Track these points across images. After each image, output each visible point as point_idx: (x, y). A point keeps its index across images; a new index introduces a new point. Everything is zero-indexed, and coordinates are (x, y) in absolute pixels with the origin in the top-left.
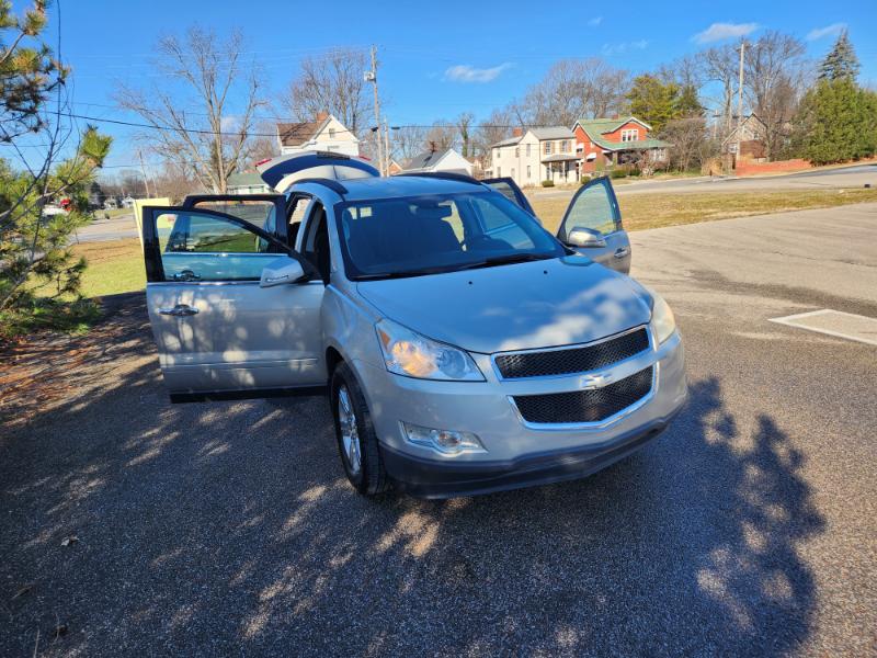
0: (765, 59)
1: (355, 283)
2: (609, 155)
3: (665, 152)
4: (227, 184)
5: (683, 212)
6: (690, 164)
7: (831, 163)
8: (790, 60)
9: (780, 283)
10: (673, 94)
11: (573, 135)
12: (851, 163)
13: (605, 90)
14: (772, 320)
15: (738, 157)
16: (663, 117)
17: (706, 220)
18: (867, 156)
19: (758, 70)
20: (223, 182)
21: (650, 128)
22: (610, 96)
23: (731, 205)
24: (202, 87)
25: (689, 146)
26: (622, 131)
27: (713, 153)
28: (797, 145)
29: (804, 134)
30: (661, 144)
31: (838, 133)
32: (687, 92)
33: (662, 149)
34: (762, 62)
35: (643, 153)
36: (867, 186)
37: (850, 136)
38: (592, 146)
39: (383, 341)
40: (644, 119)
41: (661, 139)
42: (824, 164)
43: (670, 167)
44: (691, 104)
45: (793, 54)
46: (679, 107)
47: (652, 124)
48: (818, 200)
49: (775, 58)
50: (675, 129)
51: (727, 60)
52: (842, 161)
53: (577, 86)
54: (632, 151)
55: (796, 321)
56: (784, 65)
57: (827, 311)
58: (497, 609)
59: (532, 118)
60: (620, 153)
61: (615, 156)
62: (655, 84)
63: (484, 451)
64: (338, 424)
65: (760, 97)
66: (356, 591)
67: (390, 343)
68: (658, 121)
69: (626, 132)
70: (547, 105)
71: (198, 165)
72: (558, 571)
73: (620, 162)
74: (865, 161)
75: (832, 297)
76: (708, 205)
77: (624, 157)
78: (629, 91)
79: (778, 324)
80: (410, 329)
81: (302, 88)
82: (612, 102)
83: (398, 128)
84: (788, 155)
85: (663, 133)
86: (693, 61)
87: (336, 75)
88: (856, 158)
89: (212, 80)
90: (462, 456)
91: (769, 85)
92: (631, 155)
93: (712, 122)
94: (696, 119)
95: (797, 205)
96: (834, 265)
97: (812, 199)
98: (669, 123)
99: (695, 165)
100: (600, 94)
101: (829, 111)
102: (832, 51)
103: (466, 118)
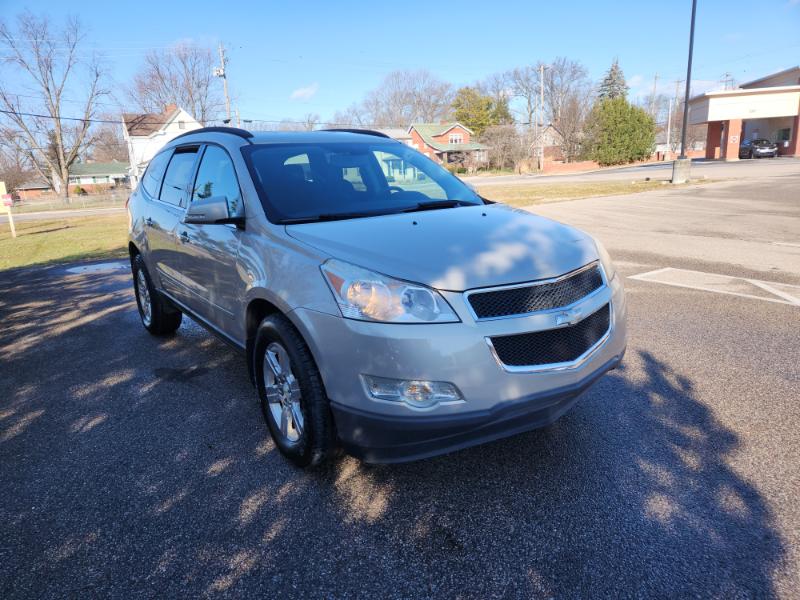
0: (557, 81)
1: (282, 227)
2: (440, 155)
3: (486, 153)
4: (69, 173)
5: (515, 198)
6: (506, 165)
7: (614, 164)
8: (576, 82)
9: (620, 249)
10: (489, 105)
11: (409, 136)
12: (628, 165)
13: (433, 98)
14: (631, 277)
15: (542, 160)
16: (482, 124)
17: (538, 204)
18: (639, 159)
19: (552, 88)
20: (64, 171)
21: (473, 133)
22: (436, 105)
23: (551, 193)
24: (38, 74)
25: (504, 149)
26: (450, 134)
27: (523, 155)
28: (587, 149)
29: (593, 140)
30: (482, 147)
31: (618, 140)
32: (500, 103)
33: (484, 151)
34: (555, 83)
35: (467, 154)
36: (648, 179)
37: (626, 143)
38: (426, 147)
39: (333, 284)
40: (467, 125)
41: (482, 142)
42: (608, 165)
43: (490, 166)
44: (503, 114)
45: (577, 78)
46: (493, 117)
47: (473, 130)
48: (617, 189)
49: (565, 79)
50: (492, 134)
51: (528, 80)
52: (621, 163)
53: (408, 95)
54: (459, 152)
55: (648, 277)
56: (571, 86)
57: (668, 269)
58: (503, 583)
59: (372, 121)
60: (449, 153)
61: (445, 156)
62: (474, 96)
63: (462, 402)
64: (263, 391)
65: (554, 111)
66: (328, 586)
67: (344, 286)
68: (478, 127)
69: (453, 136)
70: (384, 110)
71: (35, 152)
72: (551, 529)
73: (450, 161)
74: (638, 163)
75: (668, 258)
76: (533, 193)
77: (452, 157)
78: (452, 101)
79: (636, 280)
80: (367, 268)
81: (147, 81)
82: (439, 110)
83: (250, 122)
84: (582, 158)
85: (483, 138)
86: (501, 79)
87: (183, 72)
88: (632, 161)
89: (49, 67)
90: (437, 410)
91: (561, 101)
92: (459, 156)
93: (520, 129)
94: (508, 126)
95: (602, 192)
96: (655, 234)
97: (613, 188)
98: (488, 130)
99: (510, 165)
100: (428, 104)
101: (611, 122)
102: (608, 76)
103: (311, 119)
